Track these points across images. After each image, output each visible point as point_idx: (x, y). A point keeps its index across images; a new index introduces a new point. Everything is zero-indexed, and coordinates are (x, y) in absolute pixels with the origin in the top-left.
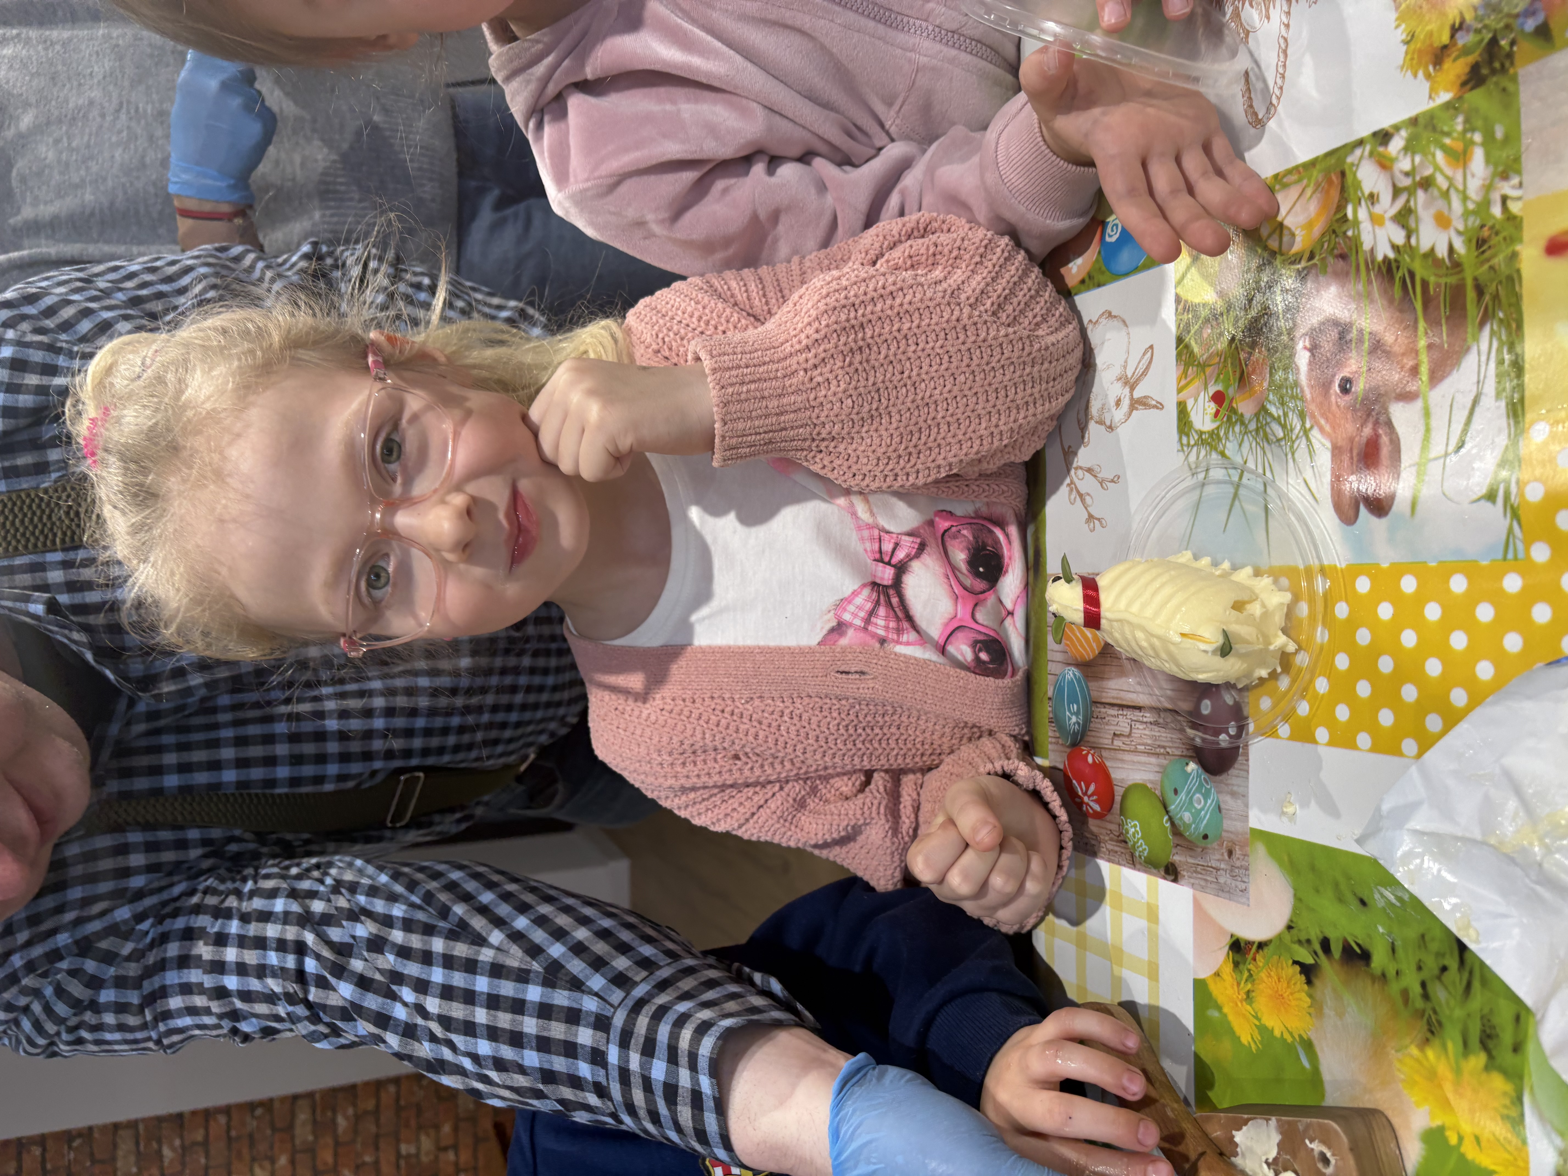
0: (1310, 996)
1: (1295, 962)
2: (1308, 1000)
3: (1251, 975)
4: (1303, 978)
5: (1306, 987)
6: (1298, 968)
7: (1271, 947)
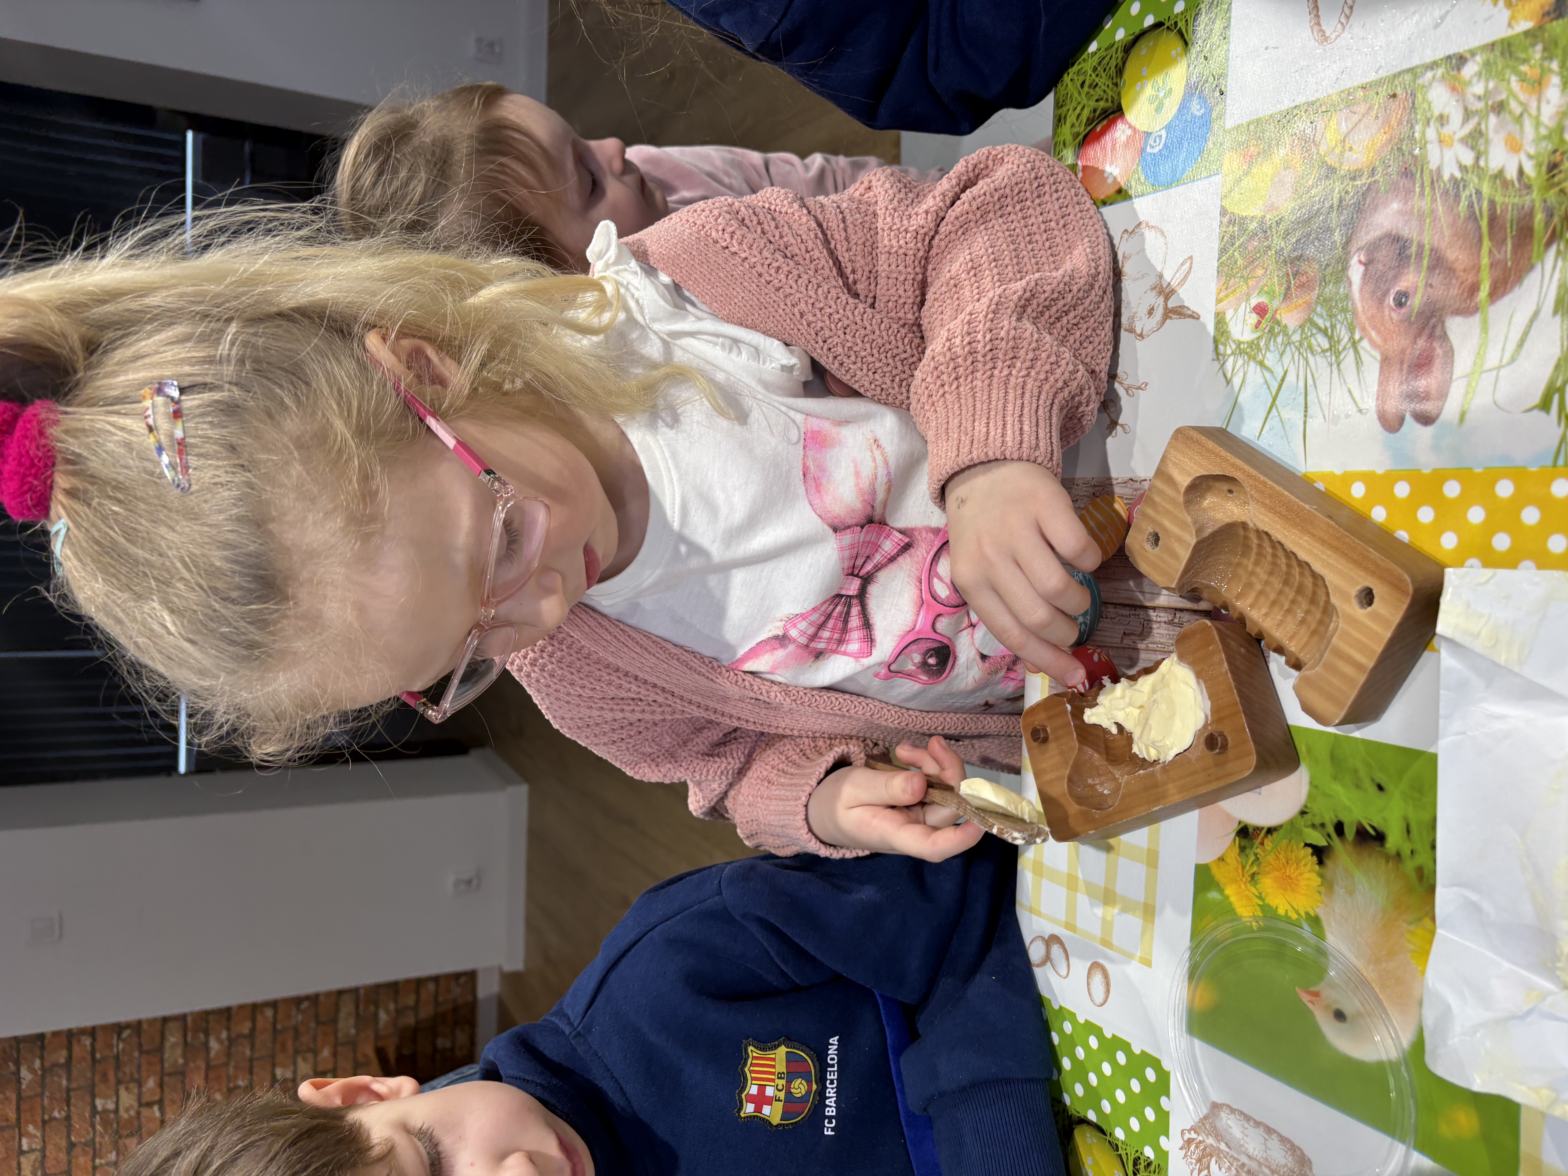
0: (1321, 876)
1: (1306, 845)
2: (1319, 880)
3: (1257, 859)
4: (1315, 859)
5: (1317, 867)
6: (1309, 850)
7: (1281, 831)
